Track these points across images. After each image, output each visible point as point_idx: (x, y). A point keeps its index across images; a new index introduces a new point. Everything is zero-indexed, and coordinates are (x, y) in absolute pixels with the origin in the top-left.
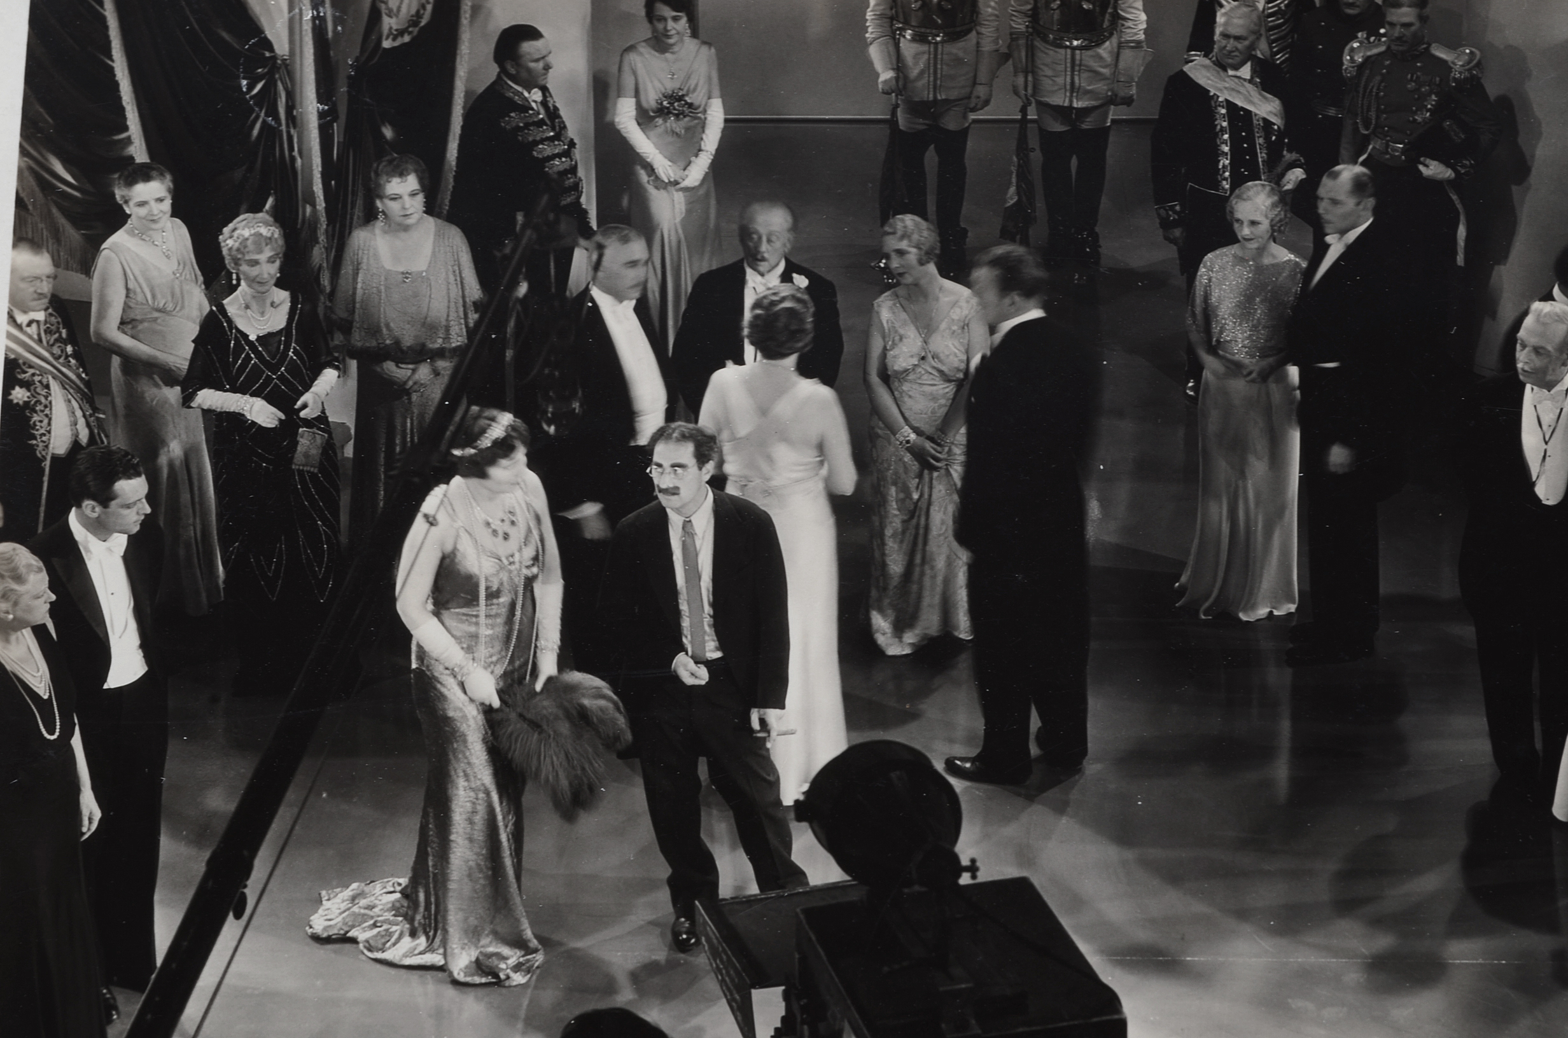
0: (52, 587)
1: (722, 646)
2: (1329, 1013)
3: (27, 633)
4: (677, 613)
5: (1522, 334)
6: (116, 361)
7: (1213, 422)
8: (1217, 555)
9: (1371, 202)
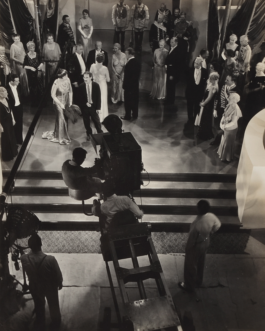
0: (8, 93)
1: (93, 102)
2: (166, 149)
3: (5, 99)
4: (87, 97)
5: (195, 61)
6: (14, 62)
7: (155, 73)
8: (155, 90)
9: (177, 43)
